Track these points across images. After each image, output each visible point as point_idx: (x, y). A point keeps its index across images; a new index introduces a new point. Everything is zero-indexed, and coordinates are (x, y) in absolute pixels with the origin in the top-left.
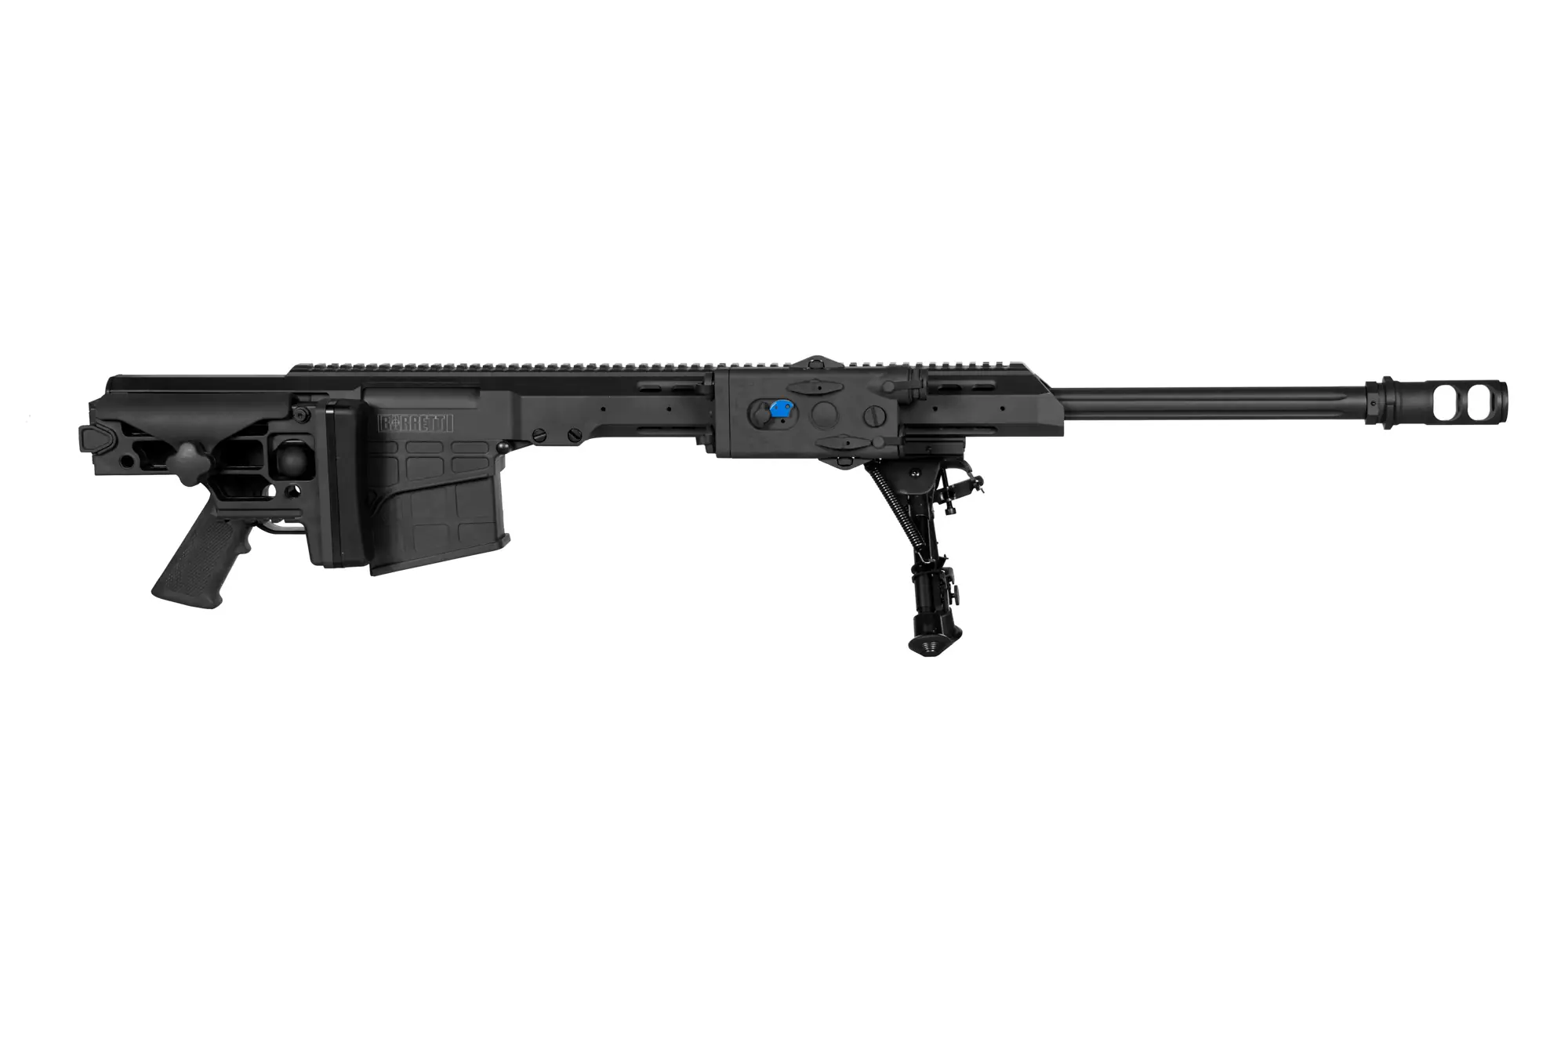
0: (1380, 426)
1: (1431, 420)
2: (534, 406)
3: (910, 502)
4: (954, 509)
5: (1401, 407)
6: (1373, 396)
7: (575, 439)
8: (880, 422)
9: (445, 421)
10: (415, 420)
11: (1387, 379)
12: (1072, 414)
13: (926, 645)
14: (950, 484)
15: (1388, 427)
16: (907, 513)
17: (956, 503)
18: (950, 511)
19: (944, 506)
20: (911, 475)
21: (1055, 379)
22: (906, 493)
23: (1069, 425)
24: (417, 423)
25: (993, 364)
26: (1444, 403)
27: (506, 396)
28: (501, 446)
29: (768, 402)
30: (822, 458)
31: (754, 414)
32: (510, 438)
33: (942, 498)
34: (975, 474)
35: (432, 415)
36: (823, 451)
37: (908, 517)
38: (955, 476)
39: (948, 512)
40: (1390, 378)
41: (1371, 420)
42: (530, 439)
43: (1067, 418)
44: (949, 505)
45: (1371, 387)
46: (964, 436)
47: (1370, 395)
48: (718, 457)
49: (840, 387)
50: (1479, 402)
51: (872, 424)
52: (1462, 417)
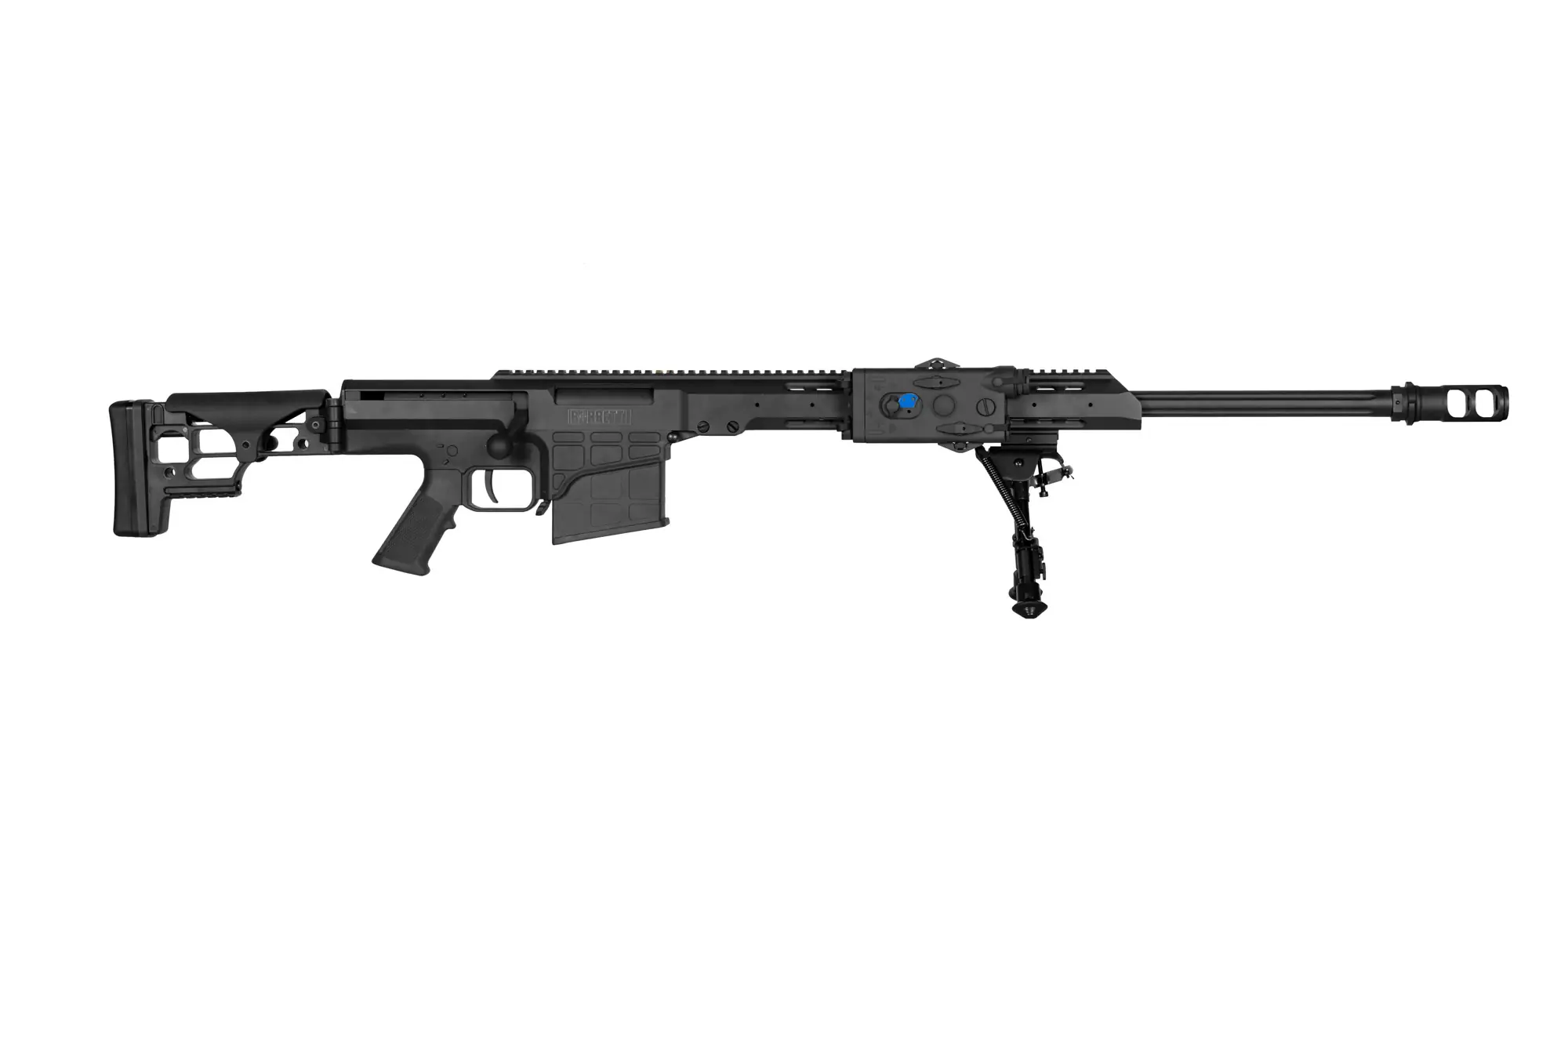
0: (1403, 422)
1: (1447, 418)
2: (701, 403)
3: (1013, 486)
4: (1047, 493)
5: (1421, 407)
6: (1397, 397)
7: (733, 429)
8: (991, 411)
9: (624, 415)
10: (599, 414)
11: (1409, 384)
12: (1148, 412)
13: (1027, 609)
14: (1044, 472)
15: (1410, 423)
16: (1010, 494)
17: (1048, 488)
18: (1044, 494)
19: (1039, 489)
20: (1015, 463)
21: (1131, 384)
22: (1010, 479)
23: (1145, 421)
24: (601, 417)
25: (1081, 371)
26: (1456, 403)
27: (675, 394)
28: (671, 436)
29: (898, 395)
30: (942, 443)
31: (886, 405)
32: (677, 428)
33: (1036, 483)
34: (1065, 464)
35: (613, 410)
36: (942, 436)
37: (1011, 497)
38: (1049, 465)
39: (1041, 495)
40: (1411, 383)
41: (1396, 417)
42: (696, 430)
43: (1144, 415)
44: (1043, 489)
45: (1395, 389)
46: (1058, 429)
47: (1394, 395)
48: (854, 442)
49: (957, 382)
50: (1485, 403)
51: (984, 413)
52: (1472, 416)
